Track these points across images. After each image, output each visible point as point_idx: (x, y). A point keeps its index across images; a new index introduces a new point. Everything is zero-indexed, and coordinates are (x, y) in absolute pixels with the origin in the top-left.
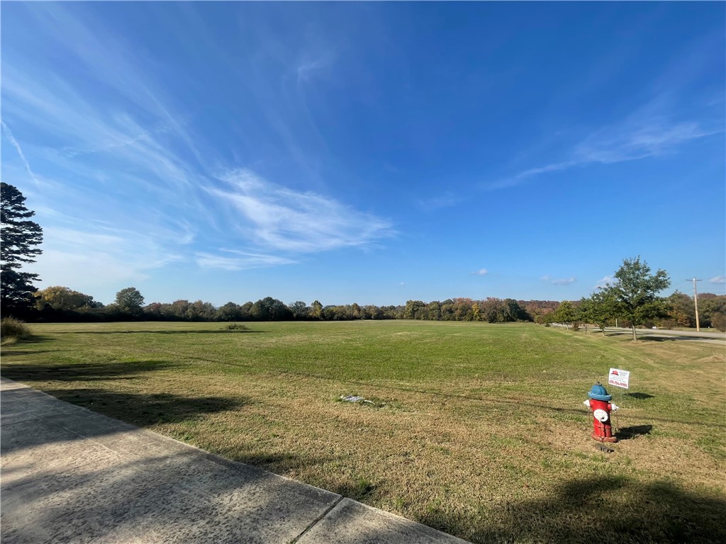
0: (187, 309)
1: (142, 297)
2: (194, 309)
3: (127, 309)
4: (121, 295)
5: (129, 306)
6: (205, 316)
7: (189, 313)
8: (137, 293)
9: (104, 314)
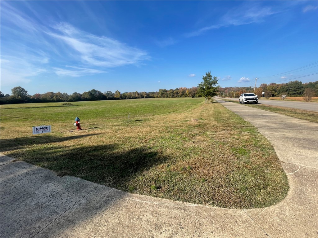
0: (53, 96)
1: (26, 91)
2: (57, 96)
3: (20, 97)
4: (15, 90)
5: (21, 96)
6: (63, 99)
7: (55, 98)
8: (23, 89)
9: (8, 100)
